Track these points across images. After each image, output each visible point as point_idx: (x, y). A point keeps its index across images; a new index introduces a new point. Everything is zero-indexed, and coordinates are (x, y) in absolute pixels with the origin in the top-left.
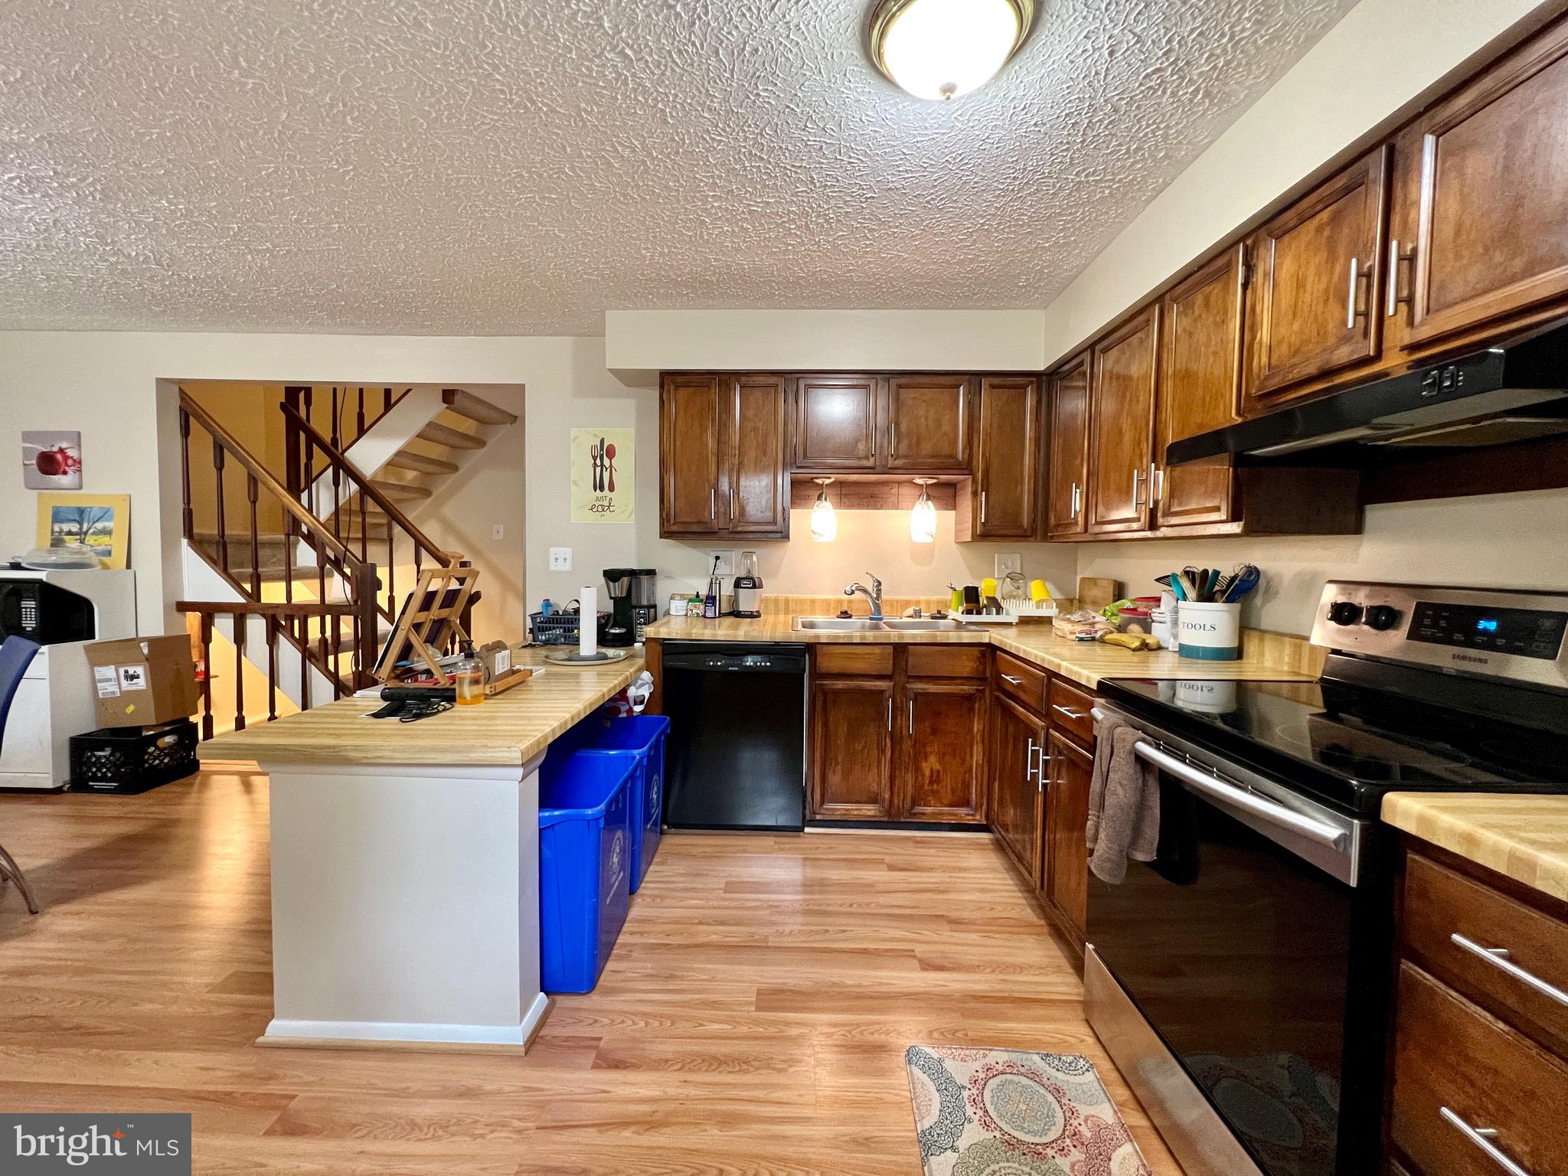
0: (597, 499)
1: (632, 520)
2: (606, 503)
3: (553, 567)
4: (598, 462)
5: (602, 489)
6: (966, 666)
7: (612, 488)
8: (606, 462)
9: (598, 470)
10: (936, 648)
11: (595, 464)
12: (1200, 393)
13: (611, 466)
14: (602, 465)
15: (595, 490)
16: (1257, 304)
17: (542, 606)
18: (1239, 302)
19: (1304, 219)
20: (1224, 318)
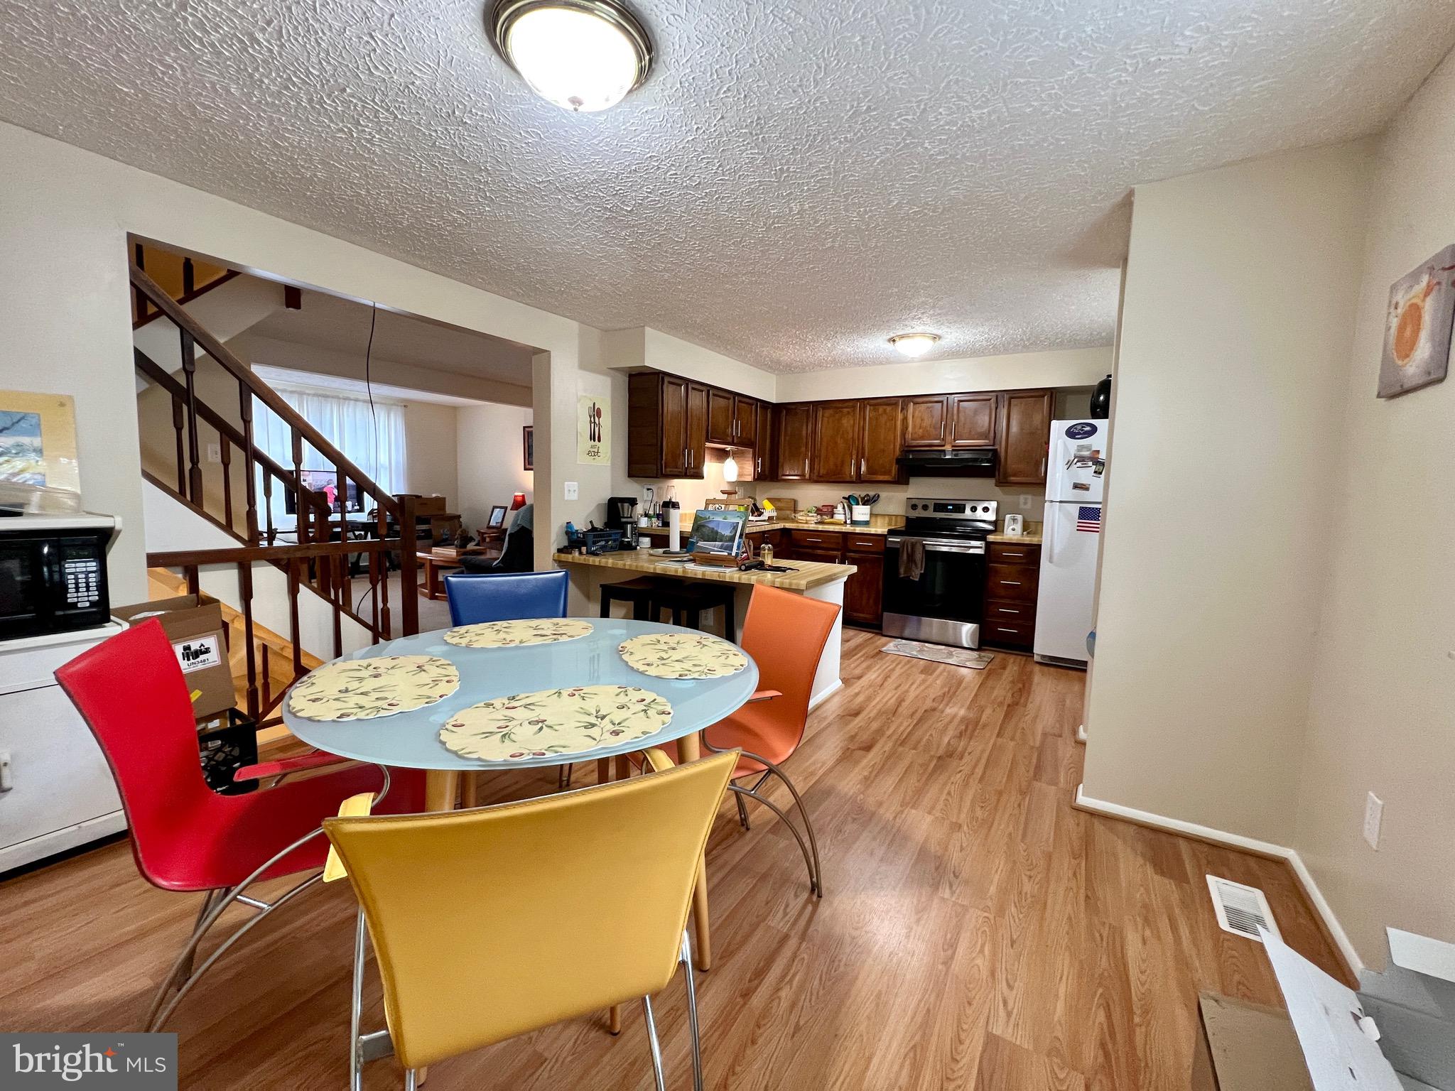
0: (592, 446)
1: (609, 463)
2: (597, 450)
3: (567, 496)
4: (592, 419)
5: (594, 439)
7: (599, 439)
8: (597, 420)
9: (592, 426)
10: (773, 532)
11: (590, 422)
12: (882, 441)
13: (599, 424)
14: (594, 422)
15: (591, 440)
16: (905, 419)
17: (567, 527)
18: (900, 416)
19: (923, 403)
20: (894, 419)
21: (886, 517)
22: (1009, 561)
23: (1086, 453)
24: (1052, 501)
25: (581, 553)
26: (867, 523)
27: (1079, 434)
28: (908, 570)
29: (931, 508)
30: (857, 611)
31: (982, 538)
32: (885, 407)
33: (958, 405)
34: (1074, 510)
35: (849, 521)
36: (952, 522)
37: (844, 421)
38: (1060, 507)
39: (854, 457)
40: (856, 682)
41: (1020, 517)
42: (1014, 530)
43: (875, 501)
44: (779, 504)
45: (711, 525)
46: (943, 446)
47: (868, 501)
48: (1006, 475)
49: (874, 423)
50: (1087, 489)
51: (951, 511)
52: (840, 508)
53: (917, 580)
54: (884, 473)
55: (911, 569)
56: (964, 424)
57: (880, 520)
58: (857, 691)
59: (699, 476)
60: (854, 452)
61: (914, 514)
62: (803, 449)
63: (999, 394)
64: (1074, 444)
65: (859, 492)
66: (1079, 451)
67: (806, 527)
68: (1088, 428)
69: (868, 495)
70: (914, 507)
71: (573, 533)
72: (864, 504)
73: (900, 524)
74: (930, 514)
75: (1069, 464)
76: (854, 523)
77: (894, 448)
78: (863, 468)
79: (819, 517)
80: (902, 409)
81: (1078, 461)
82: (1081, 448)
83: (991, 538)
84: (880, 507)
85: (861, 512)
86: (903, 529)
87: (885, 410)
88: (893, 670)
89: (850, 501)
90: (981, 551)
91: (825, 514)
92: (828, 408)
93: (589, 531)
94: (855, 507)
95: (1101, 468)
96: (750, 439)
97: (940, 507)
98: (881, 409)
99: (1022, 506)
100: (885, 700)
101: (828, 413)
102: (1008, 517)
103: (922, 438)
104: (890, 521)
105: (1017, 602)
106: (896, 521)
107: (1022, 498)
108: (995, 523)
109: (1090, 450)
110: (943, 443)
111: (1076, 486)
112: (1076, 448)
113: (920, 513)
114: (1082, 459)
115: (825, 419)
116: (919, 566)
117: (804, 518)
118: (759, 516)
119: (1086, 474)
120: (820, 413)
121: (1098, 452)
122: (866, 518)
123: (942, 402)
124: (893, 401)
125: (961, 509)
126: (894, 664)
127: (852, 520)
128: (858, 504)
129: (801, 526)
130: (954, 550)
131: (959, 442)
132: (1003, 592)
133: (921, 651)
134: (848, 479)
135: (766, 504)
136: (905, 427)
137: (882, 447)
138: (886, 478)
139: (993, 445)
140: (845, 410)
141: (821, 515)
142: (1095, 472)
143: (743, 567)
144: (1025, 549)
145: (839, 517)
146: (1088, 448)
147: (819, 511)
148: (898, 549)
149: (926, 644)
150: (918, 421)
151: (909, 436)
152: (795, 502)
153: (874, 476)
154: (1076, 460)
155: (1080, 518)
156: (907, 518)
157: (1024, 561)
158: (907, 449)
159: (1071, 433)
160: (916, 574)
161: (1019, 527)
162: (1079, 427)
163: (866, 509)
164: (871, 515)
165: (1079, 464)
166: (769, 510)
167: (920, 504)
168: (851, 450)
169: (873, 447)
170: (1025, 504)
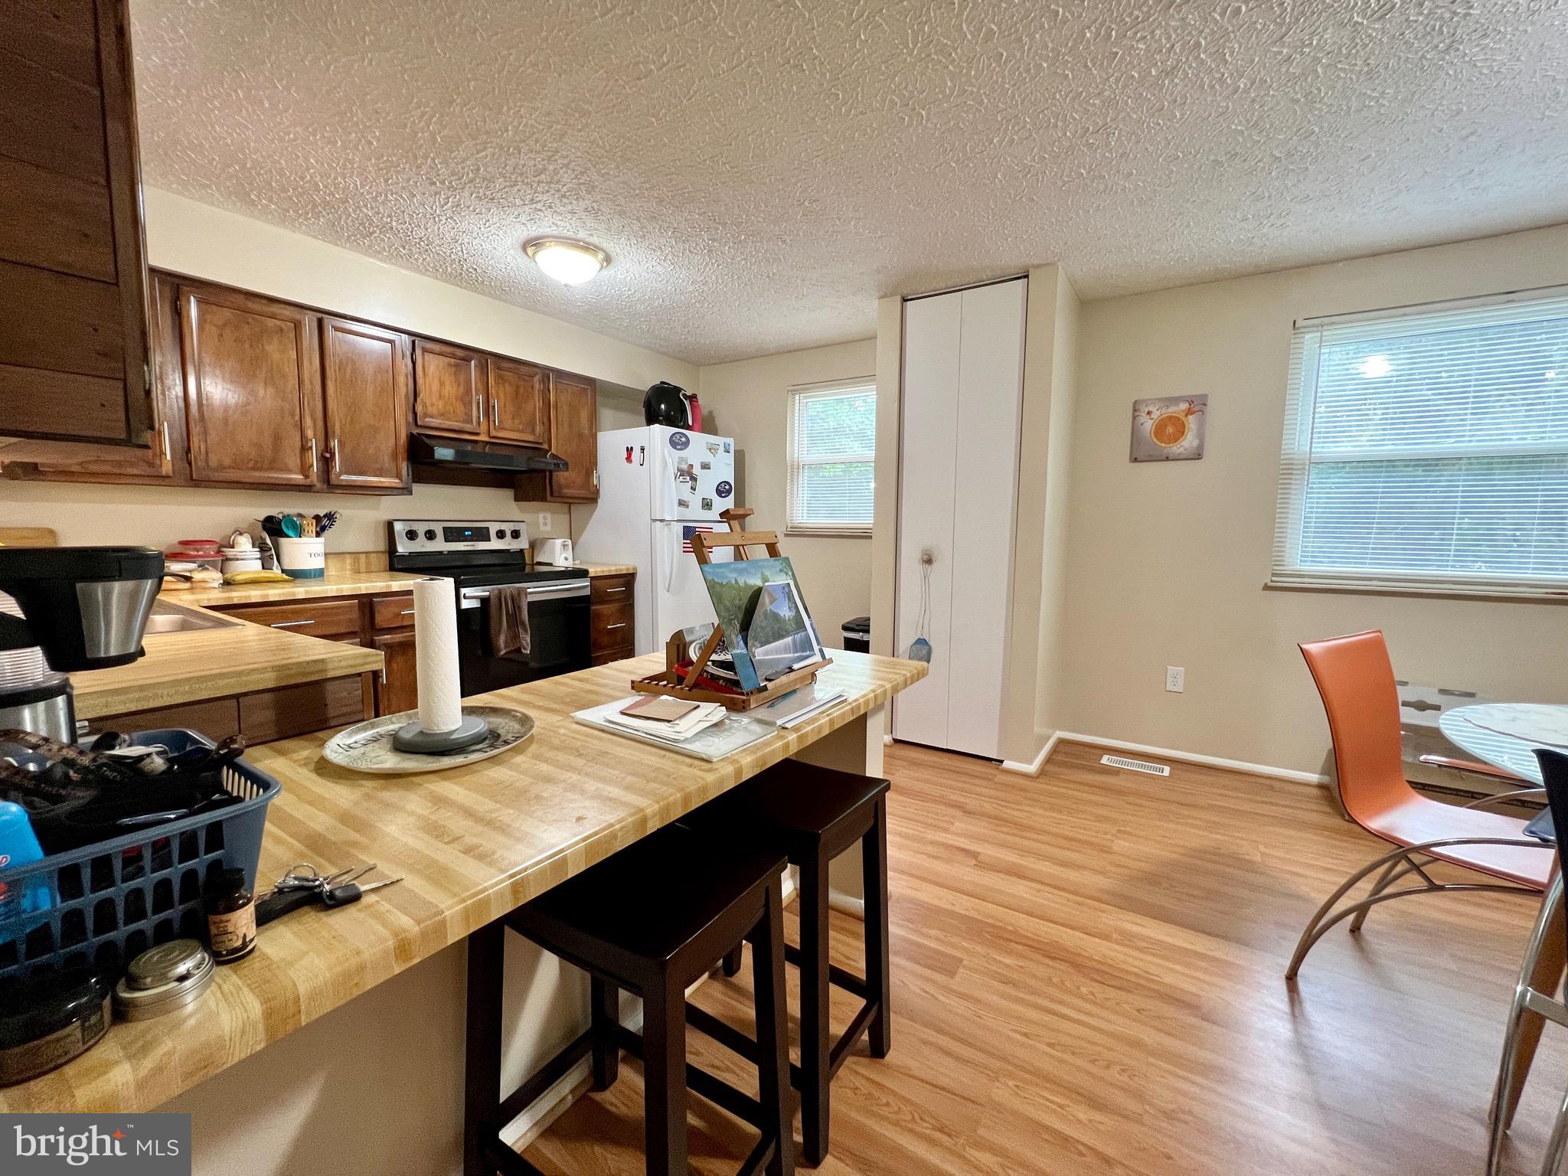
16: (411, 376)
19: (441, 354)
21: (348, 556)
22: (611, 599)
23: (685, 467)
24: (664, 521)
26: (319, 575)
27: (678, 444)
28: (511, 639)
29: (440, 536)
31: (585, 574)
34: (679, 529)
37: (271, 348)
42: (566, 559)
48: (559, 487)
49: (348, 368)
51: (473, 539)
52: (245, 545)
54: (380, 472)
56: (505, 405)
57: (332, 563)
60: (307, 423)
61: (411, 548)
63: (543, 371)
66: (680, 463)
68: (684, 439)
70: (412, 535)
74: (439, 545)
77: (396, 426)
78: (336, 459)
80: (404, 355)
82: (681, 460)
84: (337, 538)
90: (587, 592)
92: (219, 306)
97: (454, 533)
99: (542, 527)
103: (444, 415)
104: (356, 563)
108: (521, 553)
112: (678, 459)
113: (423, 545)
114: (682, 473)
125: (484, 535)
131: (501, 432)
136: (412, 393)
140: (270, 322)
145: (251, 566)
150: (436, 387)
151: (421, 408)
153: (360, 478)
154: (679, 474)
155: (684, 538)
156: (391, 555)
157: (624, 596)
158: (420, 431)
159: (673, 443)
161: (570, 555)
162: (678, 436)
163: (319, 543)
165: (681, 479)
167: (421, 529)
168: (297, 417)
169: (352, 418)
170: (545, 524)
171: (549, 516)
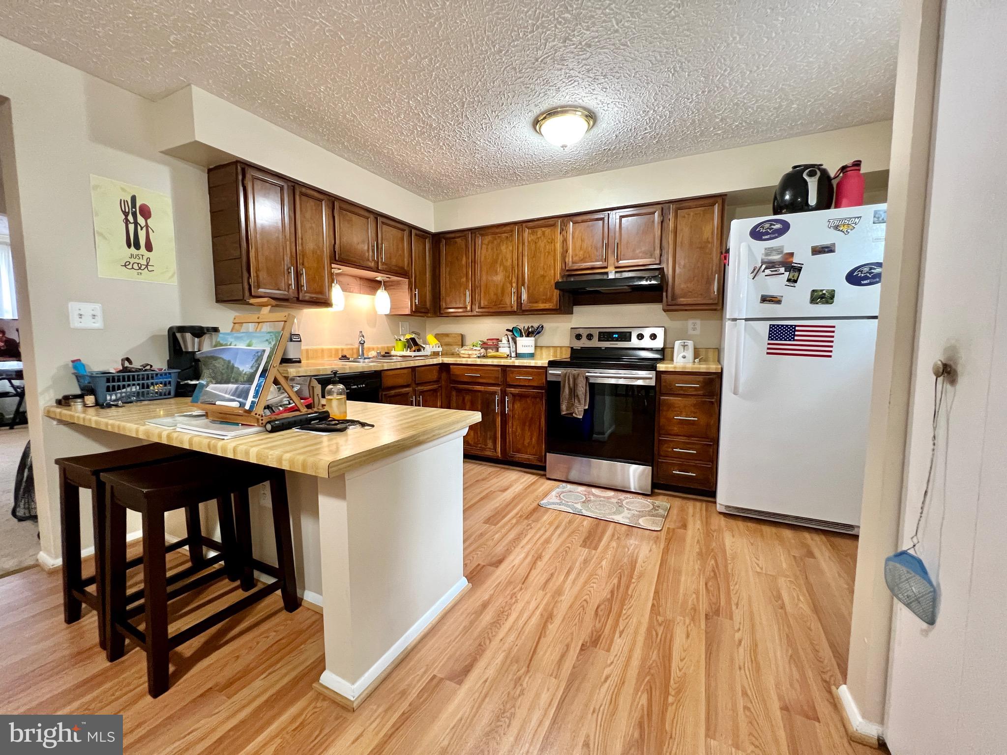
0: (132, 256)
1: (175, 282)
2: (144, 262)
3: (75, 323)
4: (130, 218)
5: (137, 246)
6: (434, 376)
7: (149, 247)
8: (141, 220)
9: (131, 227)
10: (428, 367)
11: (127, 222)
12: (542, 265)
13: (147, 226)
14: (136, 223)
15: (129, 246)
16: (565, 241)
17: (75, 367)
18: (559, 238)
19: (583, 222)
20: (552, 241)
21: (551, 348)
22: (683, 394)
23: (776, 257)
24: (735, 320)
25: (85, 405)
26: (532, 356)
27: (767, 233)
28: (571, 406)
29: (596, 337)
30: (519, 451)
31: (652, 368)
32: (543, 229)
33: (620, 221)
34: (763, 328)
35: (513, 355)
36: (617, 352)
37: (503, 248)
38: (746, 325)
39: (514, 285)
40: (494, 572)
41: (690, 344)
42: (684, 357)
43: (539, 333)
44: (447, 340)
45: (226, 356)
46: (606, 268)
47: (532, 333)
48: (674, 297)
49: (533, 247)
50: (779, 302)
51: (617, 340)
52: (504, 340)
53: (581, 417)
54: (545, 301)
55: (573, 405)
56: (628, 243)
57: (545, 351)
58: (486, 597)
59: (325, 303)
60: (514, 280)
61: (578, 345)
62: (464, 279)
63: (663, 206)
64: (761, 247)
65: (523, 323)
66: (767, 255)
67: (470, 361)
68: (778, 226)
69: (532, 327)
70: (578, 337)
71: (83, 377)
72: (528, 336)
73: (565, 356)
74: (595, 343)
75: (755, 272)
76: (518, 356)
77: (555, 273)
78: (524, 297)
79: (483, 351)
80: (562, 230)
81: (766, 268)
82: (768, 252)
83: (661, 367)
84: (544, 339)
85: (526, 344)
86: (569, 360)
87: (544, 233)
88: (547, 541)
89: (515, 333)
90: (652, 383)
91: (490, 348)
92: (487, 235)
93: (120, 371)
94: (519, 339)
95: (796, 274)
96: (403, 268)
97: (605, 336)
98: (539, 232)
99: (691, 332)
100: (521, 623)
101: (488, 238)
102: (677, 344)
103: (583, 260)
104: (555, 352)
105: (693, 440)
106: (561, 353)
107: (690, 323)
108: (662, 351)
109: (782, 252)
110: (605, 264)
111: (765, 299)
112: (763, 252)
113: (584, 343)
114: (771, 265)
115: (484, 246)
116: (583, 401)
117: (466, 352)
118: (419, 350)
119: (776, 284)
120: (479, 241)
121: (792, 254)
122: (531, 350)
123: (602, 219)
124: (551, 222)
125: (626, 337)
126: (552, 529)
127: (516, 353)
128: (521, 336)
129: (464, 361)
130: (622, 382)
131: (622, 263)
132: (676, 429)
133: (586, 502)
134: (509, 309)
135: (431, 339)
136: (565, 251)
137: (542, 273)
138: (547, 306)
139: (659, 264)
140: (504, 235)
141: (486, 349)
142: (789, 280)
143: (269, 427)
144: (700, 378)
145: (504, 350)
146: (779, 250)
147: (485, 345)
148: (559, 382)
149: (594, 490)
150: (579, 243)
151: (569, 260)
152: (462, 337)
153: (536, 305)
154: (764, 266)
155: (770, 338)
156: (572, 348)
157: (701, 392)
158: (569, 273)
159: (757, 234)
160: (579, 413)
161: (690, 354)
162: (767, 225)
163: (530, 341)
164: (536, 347)
165: (768, 272)
166: (431, 345)
167: (584, 334)
168: (510, 278)
169: (533, 273)
170: (694, 329)
171: (698, 322)
